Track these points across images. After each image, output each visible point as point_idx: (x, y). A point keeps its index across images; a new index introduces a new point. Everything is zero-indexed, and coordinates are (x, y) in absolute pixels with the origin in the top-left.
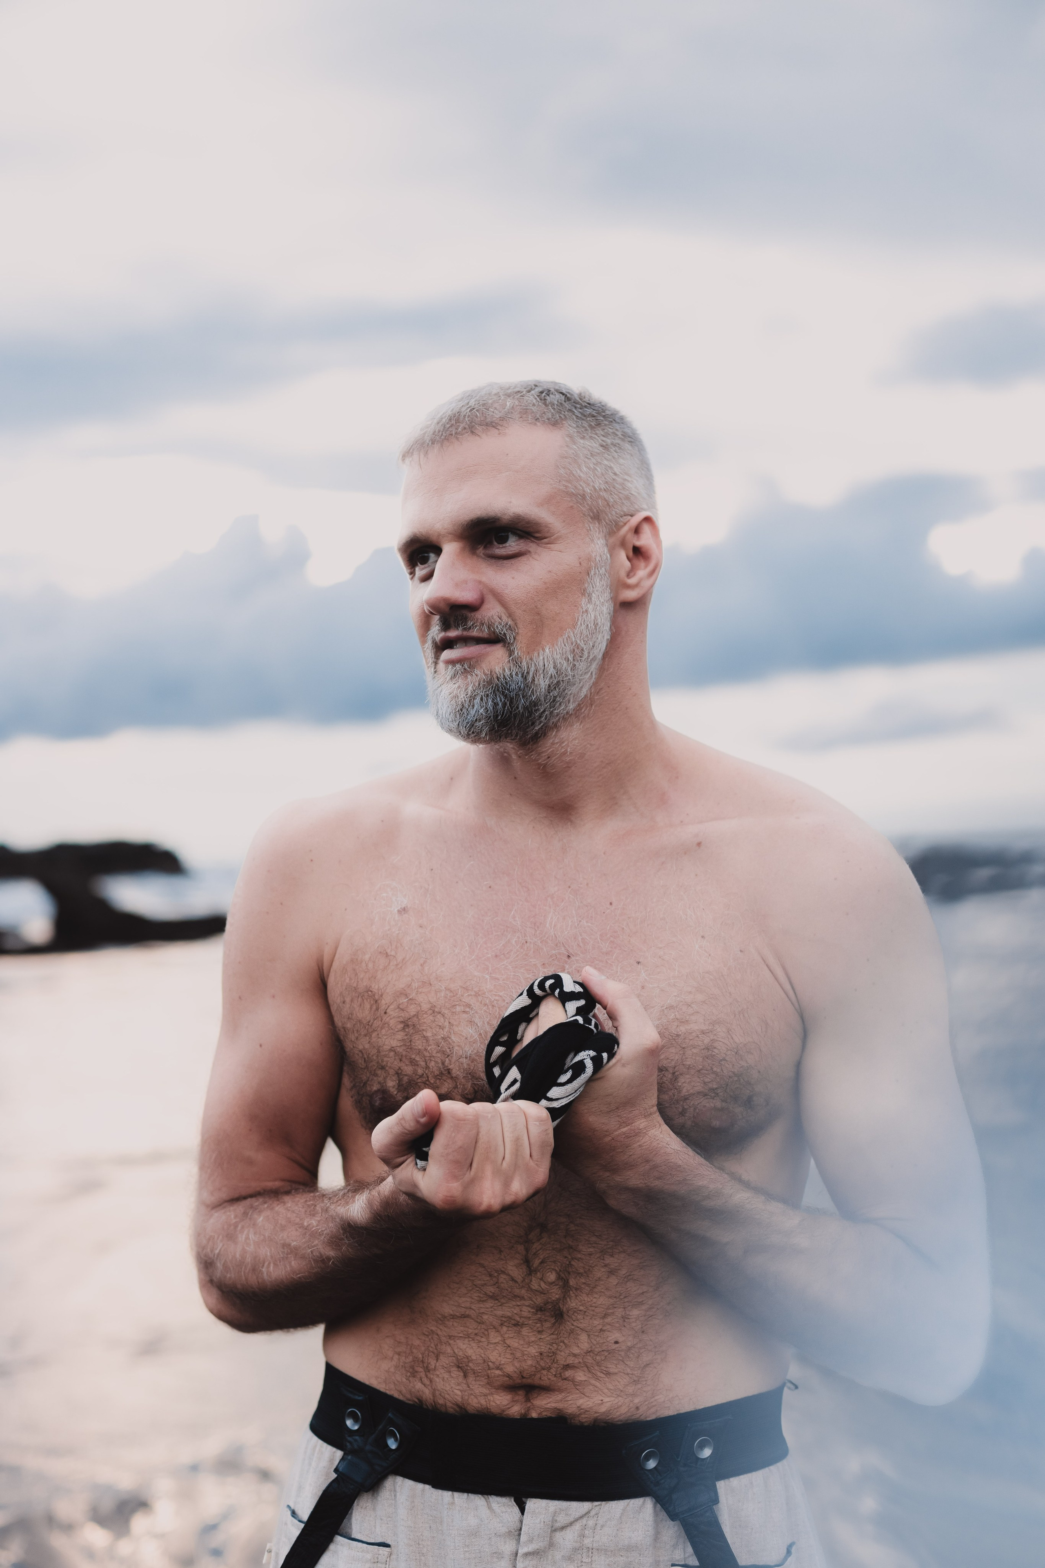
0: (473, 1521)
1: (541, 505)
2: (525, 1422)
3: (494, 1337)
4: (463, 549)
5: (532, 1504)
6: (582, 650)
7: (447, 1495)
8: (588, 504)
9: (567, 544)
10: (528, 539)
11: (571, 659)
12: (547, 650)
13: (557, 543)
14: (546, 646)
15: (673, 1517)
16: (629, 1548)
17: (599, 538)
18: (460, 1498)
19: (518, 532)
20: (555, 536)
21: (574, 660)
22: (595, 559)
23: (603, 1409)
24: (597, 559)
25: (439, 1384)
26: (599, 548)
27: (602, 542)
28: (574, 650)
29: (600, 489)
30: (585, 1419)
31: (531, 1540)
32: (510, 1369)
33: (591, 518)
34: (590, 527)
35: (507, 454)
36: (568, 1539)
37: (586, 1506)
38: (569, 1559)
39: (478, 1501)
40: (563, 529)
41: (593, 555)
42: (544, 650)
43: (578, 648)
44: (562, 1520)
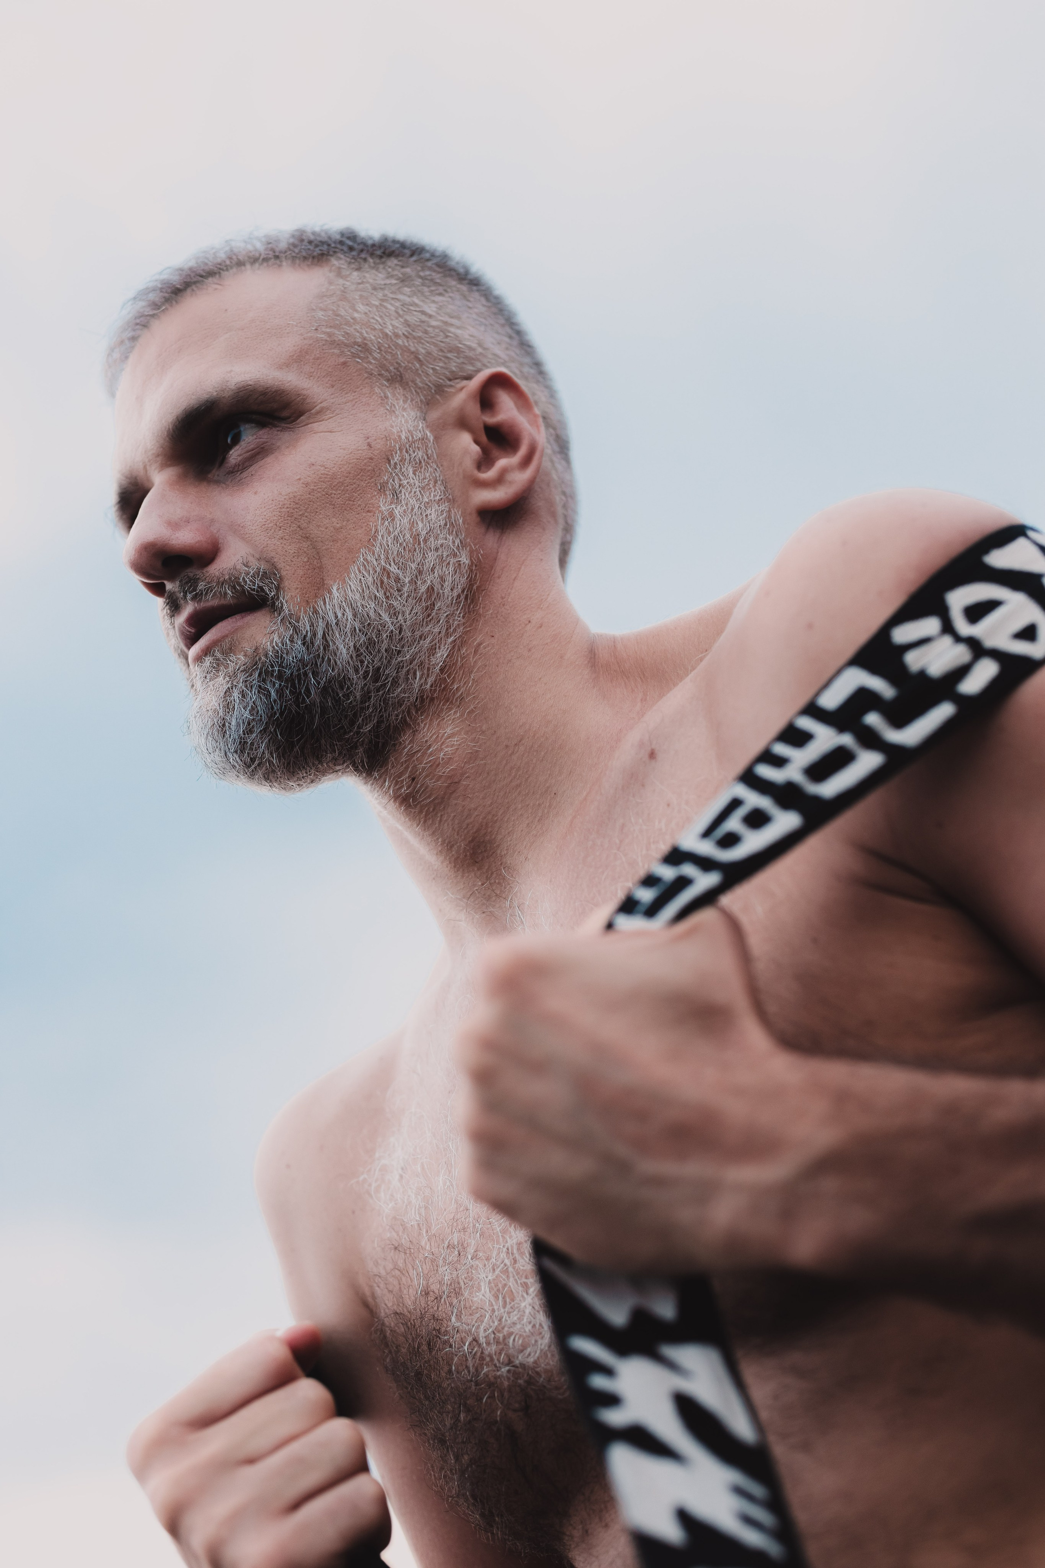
1: (286, 365)
4: (182, 478)
6: (397, 580)
8: (375, 359)
9: (341, 419)
10: (276, 426)
11: (380, 595)
12: (334, 591)
13: (323, 420)
14: (332, 585)
17: (404, 409)
19: (254, 417)
20: (317, 408)
21: (387, 598)
22: (400, 437)
24: (403, 437)
26: (407, 421)
27: (413, 413)
28: (382, 582)
29: (397, 336)
33: (388, 380)
34: (385, 393)
35: (226, 310)
40: (332, 396)
41: (395, 430)
42: (330, 592)
43: (389, 577)
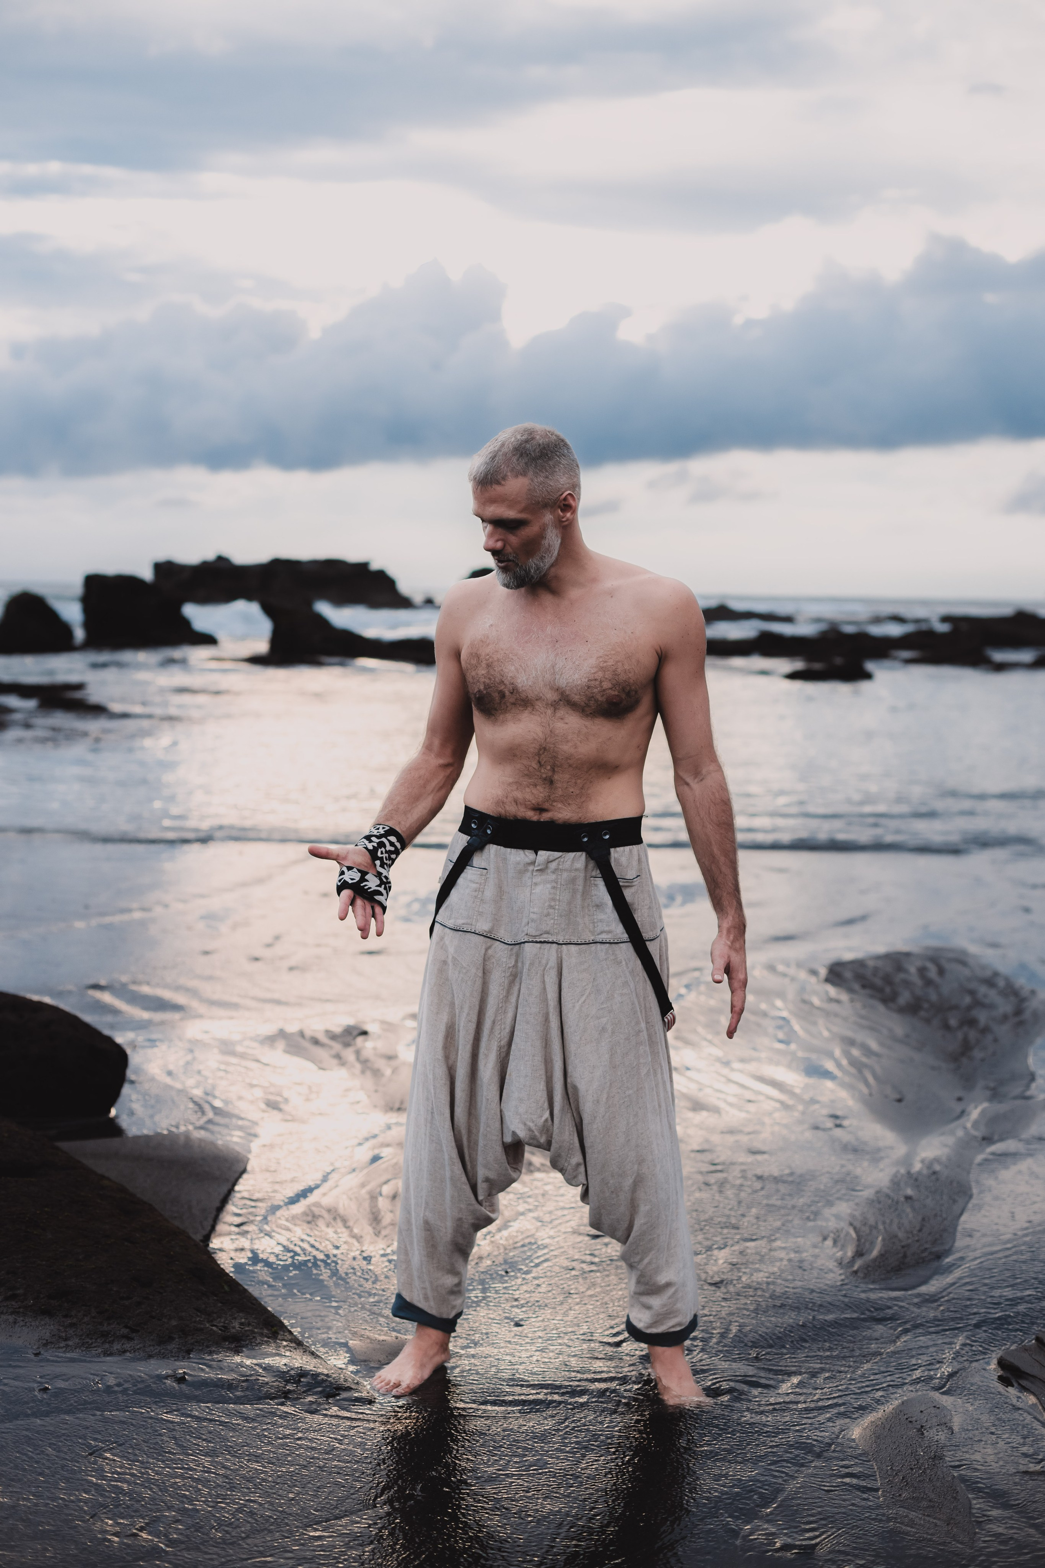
0: (518, 859)
2: (538, 823)
3: (528, 790)
5: (540, 853)
7: (509, 850)
15: (592, 859)
16: (576, 870)
18: (514, 851)
23: (567, 817)
25: (508, 808)
30: (560, 822)
31: (539, 865)
32: (533, 802)
36: (553, 866)
37: (560, 854)
38: (553, 872)
39: (521, 852)
44: (551, 858)
